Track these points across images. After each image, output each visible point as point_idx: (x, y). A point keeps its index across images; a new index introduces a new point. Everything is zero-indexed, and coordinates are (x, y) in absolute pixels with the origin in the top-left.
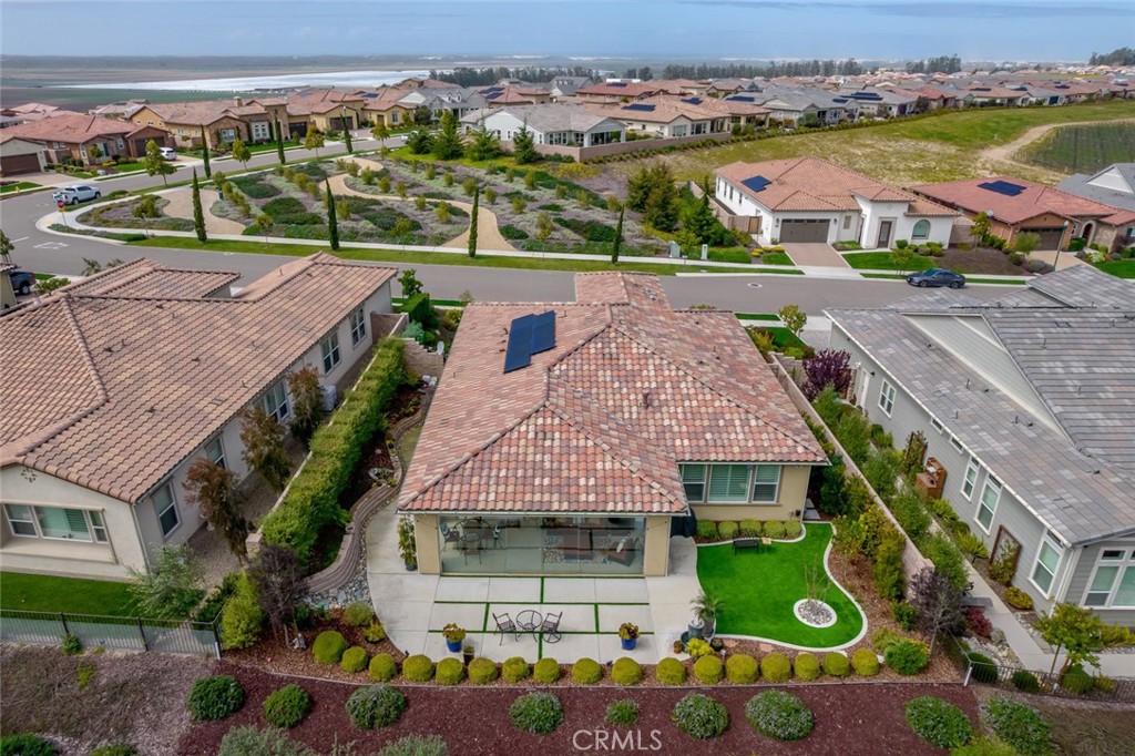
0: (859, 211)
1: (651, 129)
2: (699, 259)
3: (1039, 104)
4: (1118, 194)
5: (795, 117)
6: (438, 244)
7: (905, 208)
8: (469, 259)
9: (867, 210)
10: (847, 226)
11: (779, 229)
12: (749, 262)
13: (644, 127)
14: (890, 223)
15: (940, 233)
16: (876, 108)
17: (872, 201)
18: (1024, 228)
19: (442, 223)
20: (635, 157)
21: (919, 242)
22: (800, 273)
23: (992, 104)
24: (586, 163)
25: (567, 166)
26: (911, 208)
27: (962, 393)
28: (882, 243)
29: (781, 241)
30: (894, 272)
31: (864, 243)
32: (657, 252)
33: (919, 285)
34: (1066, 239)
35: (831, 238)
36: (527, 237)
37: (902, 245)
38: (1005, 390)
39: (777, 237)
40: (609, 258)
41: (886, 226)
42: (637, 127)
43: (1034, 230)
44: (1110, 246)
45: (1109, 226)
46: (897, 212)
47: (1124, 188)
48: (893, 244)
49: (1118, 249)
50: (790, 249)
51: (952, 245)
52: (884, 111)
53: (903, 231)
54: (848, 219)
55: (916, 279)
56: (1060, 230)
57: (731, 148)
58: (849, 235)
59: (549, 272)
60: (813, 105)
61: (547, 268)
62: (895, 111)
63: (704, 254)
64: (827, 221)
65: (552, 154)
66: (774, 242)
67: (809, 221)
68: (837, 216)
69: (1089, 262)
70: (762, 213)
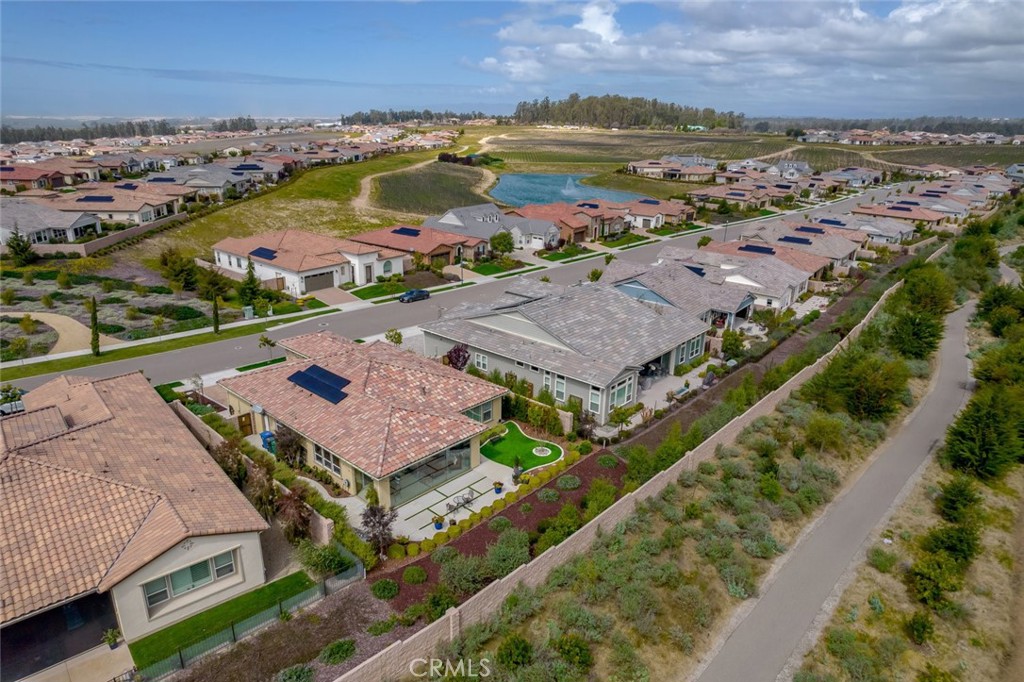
0: (349, 262)
1: (119, 218)
2: (268, 316)
3: (350, 161)
4: (457, 227)
5: (219, 192)
6: (45, 353)
7: (376, 256)
8: (95, 358)
9: (355, 261)
10: (343, 274)
11: (304, 284)
12: (301, 311)
13: (111, 216)
14: (370, 267)
15: (398, 268)
16: (262, 176)
17: (358, 255)
18: (434, 256)
19: (28, 334)
20: (129, 244)
21: (388, 275)
22: (338, 310)
23: (322, 164)
24: (95, 257)
25: (77, 261)
26: (380, 256)
27: (524, 347)
28: (369, 280)
29: (307, 291)
30: (389, 297)
31: (358, 282)
32: (235, 318)
33: (408, 302)
34: (452, 259)
35: (336, 283)
36: (124, 329)
37: (381, 279)
38: (539, 341)
39: (304, 289)
40: (211, 329)
41: (369, 268)
42: (104, 217)
43: (437, 256)
44: (472, 258)
45: (469, 247)
46: (372, 259)
47: (458, 223)
48: (374, 279)
49: (477, 259)
50: (319, 295)
51: (406, 273)
52: (268, 178)
53: (378, 270)
54: (343, 268)
55: (406, 299)
56: (448, 253)
57: (194, 225)
58: (346, 279)
59: (178, 351)
60: (228, 181)
61: (169, 348)
62: (275, 177)
63: (270, 313)
64: (332, 272)
65: (54, 252)
66: (303, 294)
67: (321, 274)
68: (337, 268)
69: (468, 269)
70: (284, 274)
